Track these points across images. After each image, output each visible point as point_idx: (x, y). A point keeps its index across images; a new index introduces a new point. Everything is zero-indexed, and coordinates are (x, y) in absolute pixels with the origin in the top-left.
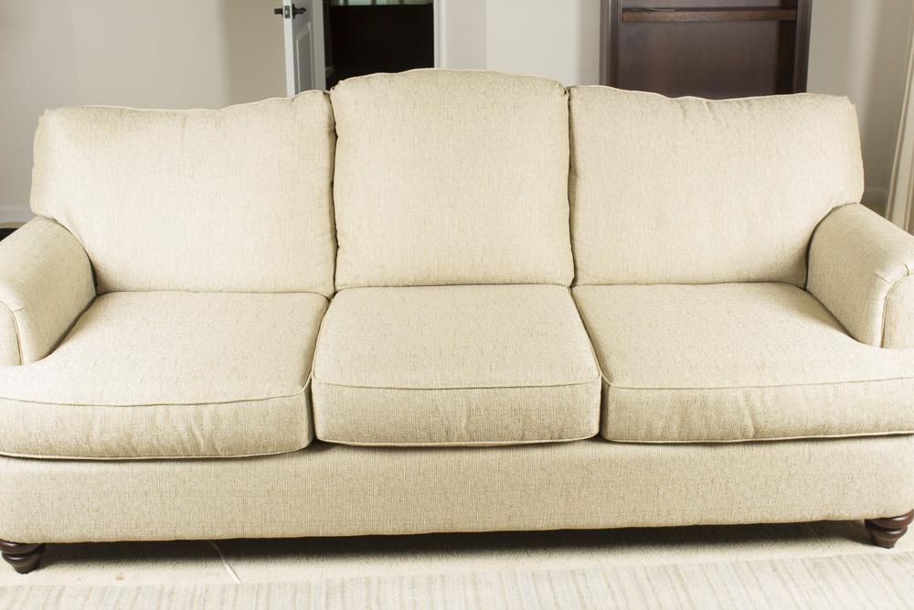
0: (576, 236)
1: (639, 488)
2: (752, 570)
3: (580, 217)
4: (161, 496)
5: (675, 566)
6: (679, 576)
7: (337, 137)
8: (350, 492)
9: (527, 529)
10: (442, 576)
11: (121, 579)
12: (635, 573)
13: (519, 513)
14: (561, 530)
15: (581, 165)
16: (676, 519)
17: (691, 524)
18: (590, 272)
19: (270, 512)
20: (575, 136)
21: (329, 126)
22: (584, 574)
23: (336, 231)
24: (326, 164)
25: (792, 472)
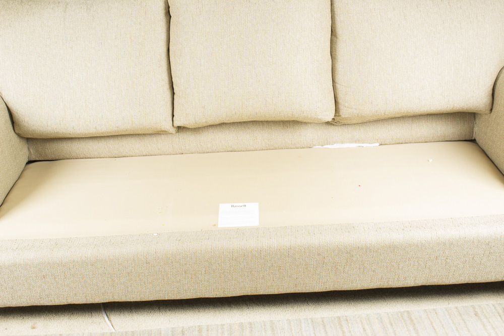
0: (337, 80)
1: (385, 264)
2: (460, 314)
3: (340, 67)
4: (55, 278)
5: (408, 312)
6: (412, 320)
7: (171, 17)
8: (185, 272)
9: (308, 292)
10: (250, 324)
11: (34, 328)
12: (381, 319)
13: (302, 283)
14: (331, 291)
15: (339, 30)
16: (410, 282)
17: (420, 285)
18: (346, 105)
19: (131, 286)
20: (335, 10)
21: (165, 9)
22: (347, 320)
23: (172, 82)
24: (163, 36)
25: (492, 251)
